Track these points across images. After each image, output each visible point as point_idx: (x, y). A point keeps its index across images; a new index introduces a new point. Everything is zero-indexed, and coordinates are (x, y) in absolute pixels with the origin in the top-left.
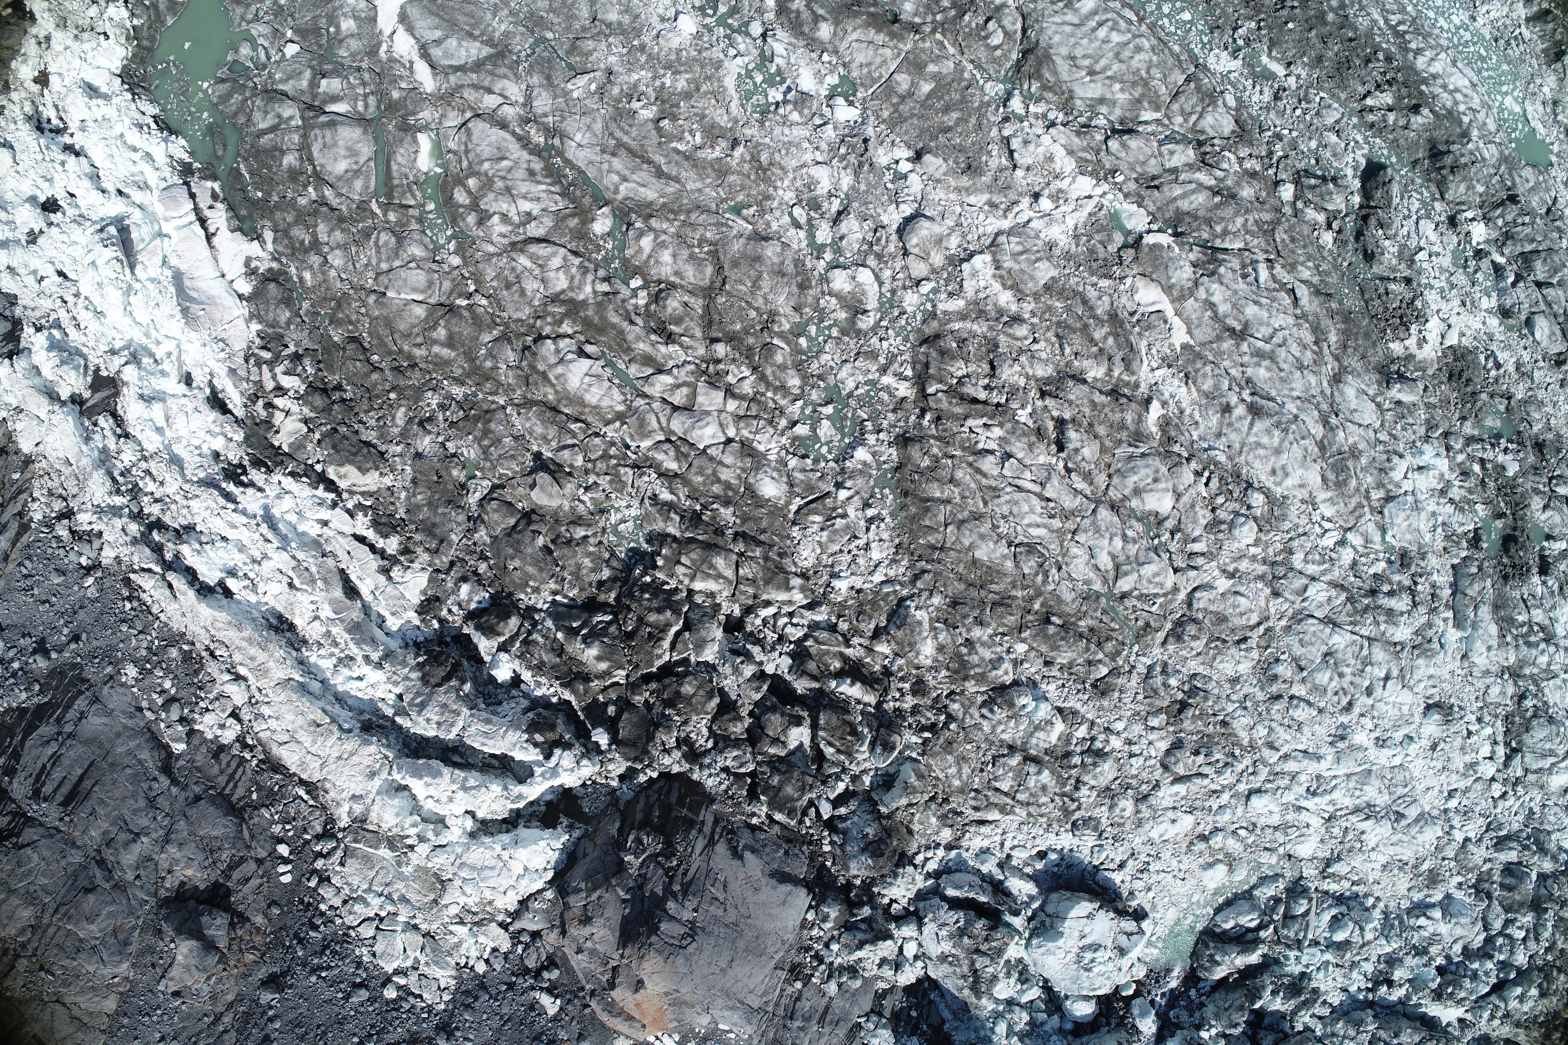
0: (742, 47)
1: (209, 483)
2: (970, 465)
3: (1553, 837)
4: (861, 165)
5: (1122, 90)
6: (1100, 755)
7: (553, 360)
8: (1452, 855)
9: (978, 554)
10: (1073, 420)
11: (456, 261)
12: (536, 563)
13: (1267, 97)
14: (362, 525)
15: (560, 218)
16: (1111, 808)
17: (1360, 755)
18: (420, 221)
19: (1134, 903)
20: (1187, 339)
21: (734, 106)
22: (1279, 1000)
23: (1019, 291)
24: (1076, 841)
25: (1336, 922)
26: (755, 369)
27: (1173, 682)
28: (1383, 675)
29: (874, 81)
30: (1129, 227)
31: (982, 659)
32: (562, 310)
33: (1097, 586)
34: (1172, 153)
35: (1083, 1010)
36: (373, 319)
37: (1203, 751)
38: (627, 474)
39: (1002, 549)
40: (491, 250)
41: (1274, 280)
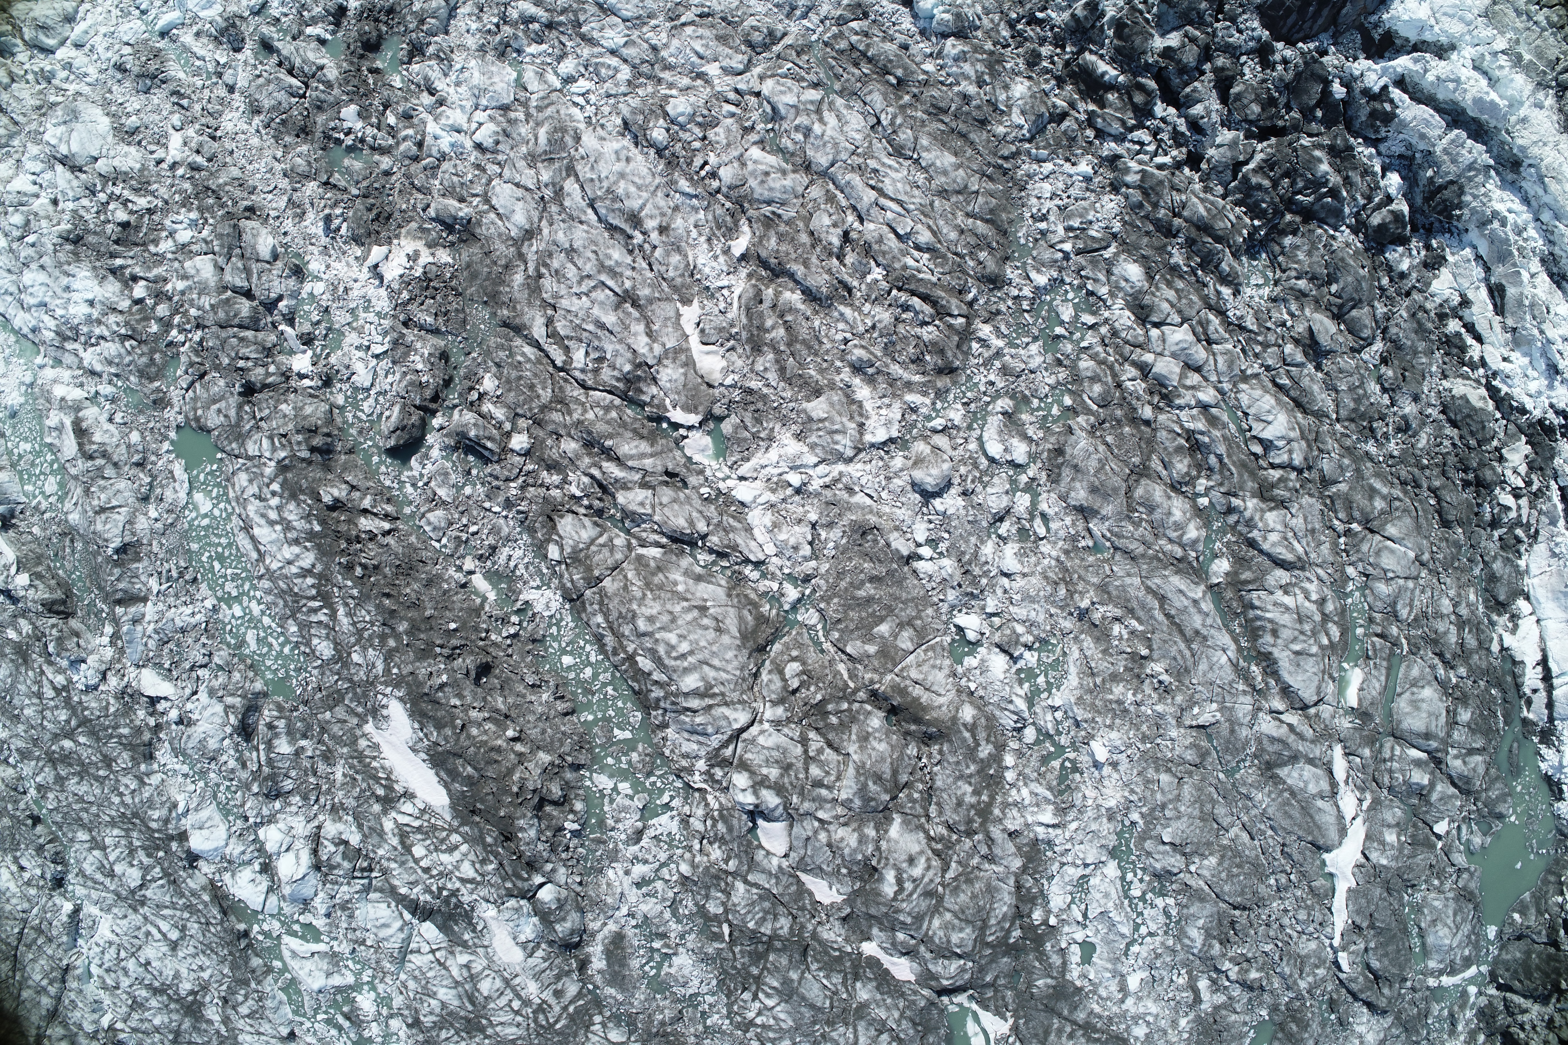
0: (1049, 717)
2: (939, 241)
4: (970, 563)
5: (675, 584)
7: (1295, 446)
9: (953, 159)
10: (830, 254)
11: (1350, 571)
12: (1347, 266)
14: (1475, 351)
15: (1259, 582)
18: (1371, 620)
20: (684, 310)
21: (1075, 654)
23: (848, 396)
26: (1119, 386)
29: (932, 648)
31: (972, 65)
32: (1276, 492)
33: (840, 102)
34: (642, 504)
36: (1428, 537)
38: (1250, 323)
39: (927, 157)
40: (1320, 571)
41: (567, 350)
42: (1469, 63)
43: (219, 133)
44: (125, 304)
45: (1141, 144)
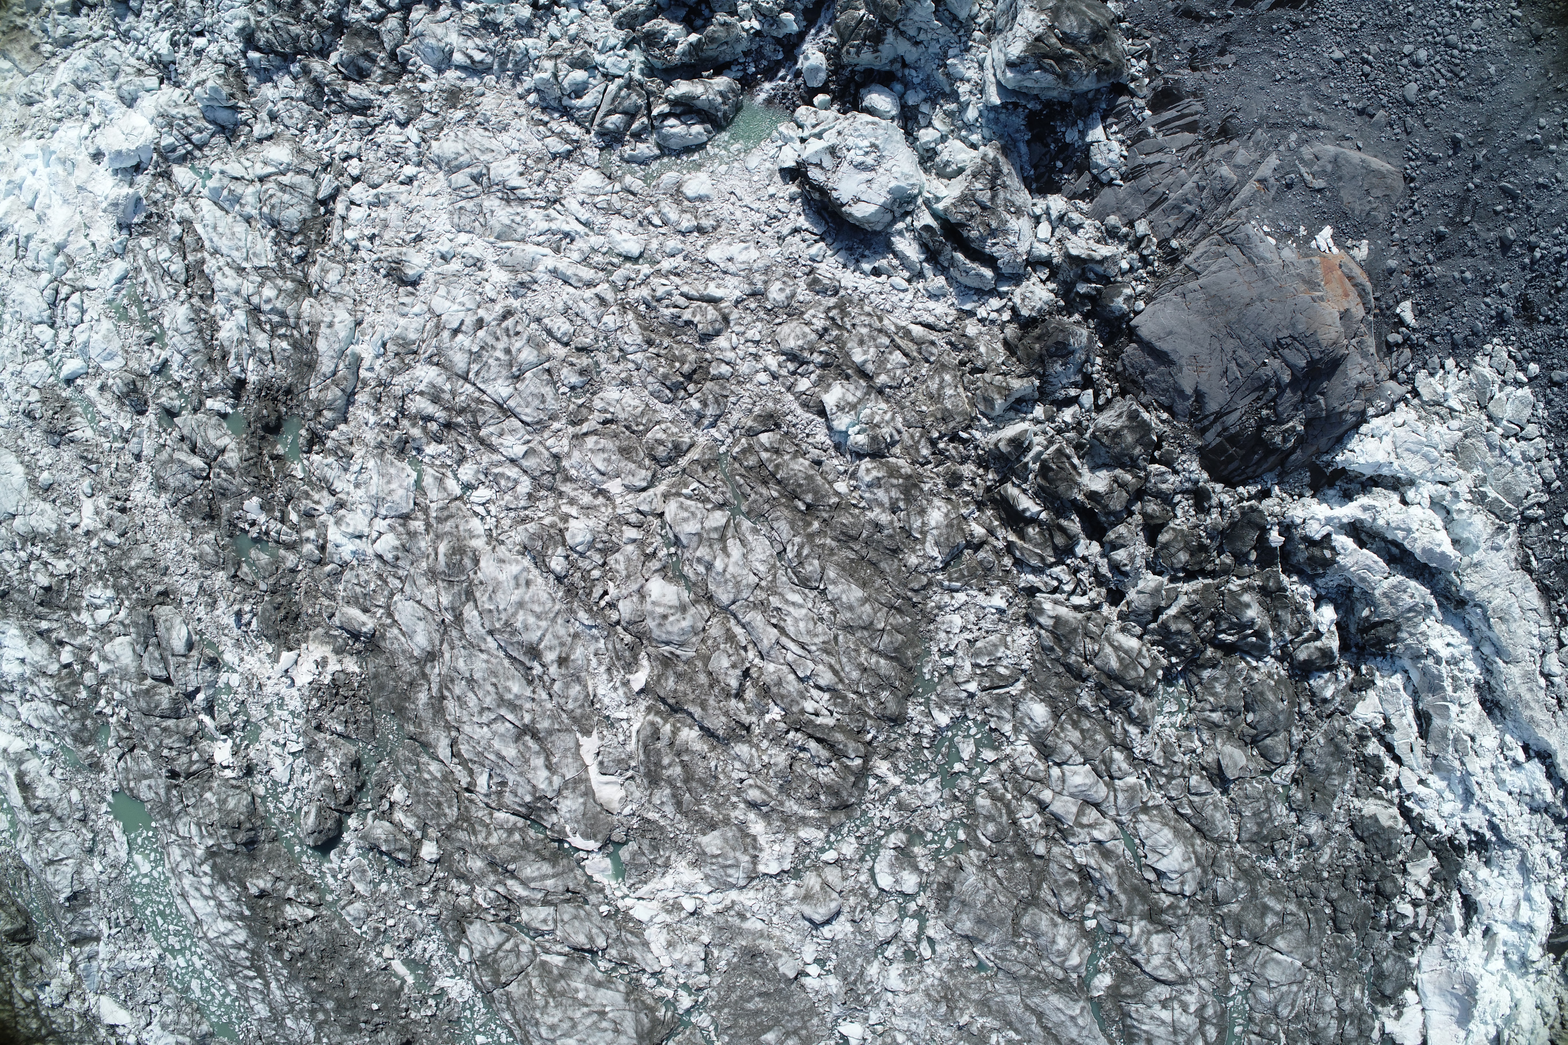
1: (1506, 844)
2: (841, 681)
3: (301, 94)
4: (855, 982)
5: (577, 991)
6: (792, 356)
7: (1189, 876)
8: (425, 116)
9: (859, 593)
10: (728, 695)
11: (1235, 979)
12: (1265, 701)
13: (421, 944)
14: (1392, 770)
15: (1138, 997)
16: (793, 295)
17: (505, 258)
18: (1251, 1019)
19: (793, 188)
20: (583, 740)
22: (670, 34)
23: (741, 830)
24: (839, 274)
25: (579, 91)
26: (1015, 822)
27: (695, 405)
28: (460, 337)
30: (608, 861)
31: (887, 491)
32: (1164, 917)
33: (746, 524)
34: (545, 921)
35: (880, 100)
36: (1318, 945)
37: (680, 322)
38: (1157, 757)
39: (833, 590)
40: (1203, 982)
41: (471, 773)
42: (1426, 502)
43: (129, 504)
44: (53, 668)
45: (1060, 582)
